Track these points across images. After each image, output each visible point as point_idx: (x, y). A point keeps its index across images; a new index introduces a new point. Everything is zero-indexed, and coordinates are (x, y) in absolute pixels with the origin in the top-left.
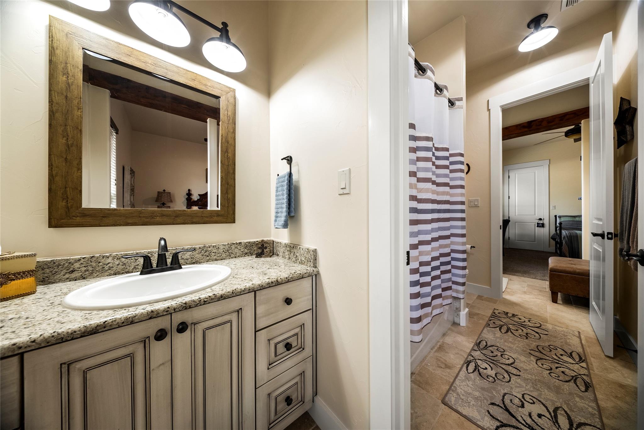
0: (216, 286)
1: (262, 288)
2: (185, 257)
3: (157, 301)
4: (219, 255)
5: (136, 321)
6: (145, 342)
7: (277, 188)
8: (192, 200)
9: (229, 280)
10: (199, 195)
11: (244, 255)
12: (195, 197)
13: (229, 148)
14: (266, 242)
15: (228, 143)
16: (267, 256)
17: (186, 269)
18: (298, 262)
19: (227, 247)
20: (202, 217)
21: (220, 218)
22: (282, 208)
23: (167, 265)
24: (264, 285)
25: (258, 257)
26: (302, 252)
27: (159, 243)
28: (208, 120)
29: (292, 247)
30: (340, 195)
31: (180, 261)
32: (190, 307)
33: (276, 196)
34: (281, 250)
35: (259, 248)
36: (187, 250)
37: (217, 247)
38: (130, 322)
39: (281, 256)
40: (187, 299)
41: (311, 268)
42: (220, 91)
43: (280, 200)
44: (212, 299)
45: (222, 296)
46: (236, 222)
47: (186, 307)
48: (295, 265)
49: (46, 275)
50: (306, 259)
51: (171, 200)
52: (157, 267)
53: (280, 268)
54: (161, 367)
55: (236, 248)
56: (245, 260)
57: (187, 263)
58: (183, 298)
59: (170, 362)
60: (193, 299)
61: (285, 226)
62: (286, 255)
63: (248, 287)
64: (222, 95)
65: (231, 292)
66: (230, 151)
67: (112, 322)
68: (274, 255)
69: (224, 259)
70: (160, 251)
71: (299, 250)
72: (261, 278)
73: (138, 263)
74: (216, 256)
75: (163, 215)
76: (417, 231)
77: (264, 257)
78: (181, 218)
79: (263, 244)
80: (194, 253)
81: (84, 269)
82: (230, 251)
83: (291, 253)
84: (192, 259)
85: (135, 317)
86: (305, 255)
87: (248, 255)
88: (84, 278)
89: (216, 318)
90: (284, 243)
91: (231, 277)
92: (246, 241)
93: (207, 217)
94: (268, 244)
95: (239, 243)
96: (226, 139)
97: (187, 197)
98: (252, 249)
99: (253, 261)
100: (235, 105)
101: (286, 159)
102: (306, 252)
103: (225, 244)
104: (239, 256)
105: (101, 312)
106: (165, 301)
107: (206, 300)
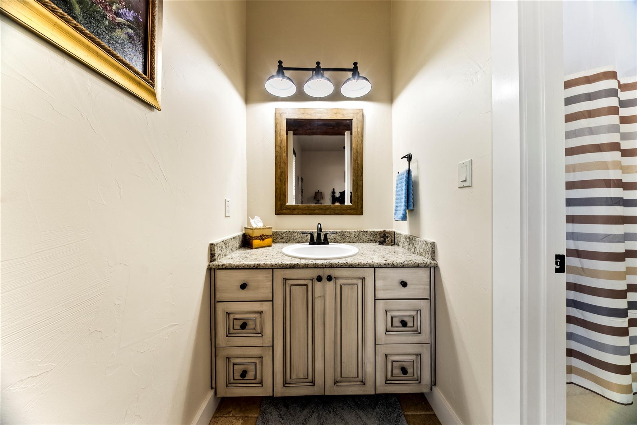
0: (348, 258)
1: (380, 267)
2: (330, 237)
3: (318, 259)
4: (351, 239)
5: (309, 267)
6: (312, 279)
7: (397, 184)
8: (335, 197)
9: (356, 256)
10: (340, 192)
11: (369, 242)
12: (337, 195)
13: (358, 156)
14: (388, 233)
15: (358, 153)
16: (388, 245)
17: (331, 245)
18: (417, 253)
19: (357, 234)
20: (341, 210)
21: (352, 211)
22: (401, 202)
23: (321, 241)
24: (382, 264)
25: (381, 245)
26: (420, 244)
27: (318, 226)
28: (346, 133)
29: (411, 239)
30: (460, 188)
31: (328, 239)
32: (333, 267)
33: (396, 192)
34: (401, 241)
35: (382, 237)
36: (332, 233)
37: (350, 233)
38: (306, 267)
39: (402, 246)
40: (332, 261)
41: (429, 260)
42: (352, 115)
43: (399, 195)
44: (345, 265)
45: (351, 265)
46: (363, 214)
47: (332, 266)
48: (414, 255)
49: (274, 238)
50: (424, 250)
51: (322, 198)
52: (317, 241)
53: (397, 255)
54: (319, 298)
55: (363, 235)
56: (370, 245)
57: (332, 242)
58: (330, 260)
59: (323, 297)
60: (335, 262)
61: (404, 218)
62: (406, 246)
63: (369, 263)
64: (354, 117)
65: (357, 264)
66: (359, 158)
67: (300, 264)
68: (396, 245)
69: (355, 243)
70: (318, 231)
71: (418, 242)
72: (380, 259)
73: (308, 238)
74: (349, 240)
75: (319, 209)
76: (624, 233)
77: (386, 245)
78: (329, 210)
79: (385, 234)
80: (336, 235)
81: (286, 237)
82: (359, 237)
83: (411, 244)
84: (335, 240)
85: (308, 264)
86: (423, 247)
87: (373, 242)
88: (287, 243)
89: (348, 279)
90: (404, 234)
91: (358, 255)
92: (371, 230)
93: (343, 210)
94: (390, 234)
95: (366, 231)
96: (356, 150)
97: (332, 194)
98: (376, 237)
99: (377, 247)
100: (363, 122)
101: (406, 158)
102: (424, 245)
103: (355, 231)
104: (365, 242)
105: (295, 259)
106: (321, 260)
107: (342, 265)
